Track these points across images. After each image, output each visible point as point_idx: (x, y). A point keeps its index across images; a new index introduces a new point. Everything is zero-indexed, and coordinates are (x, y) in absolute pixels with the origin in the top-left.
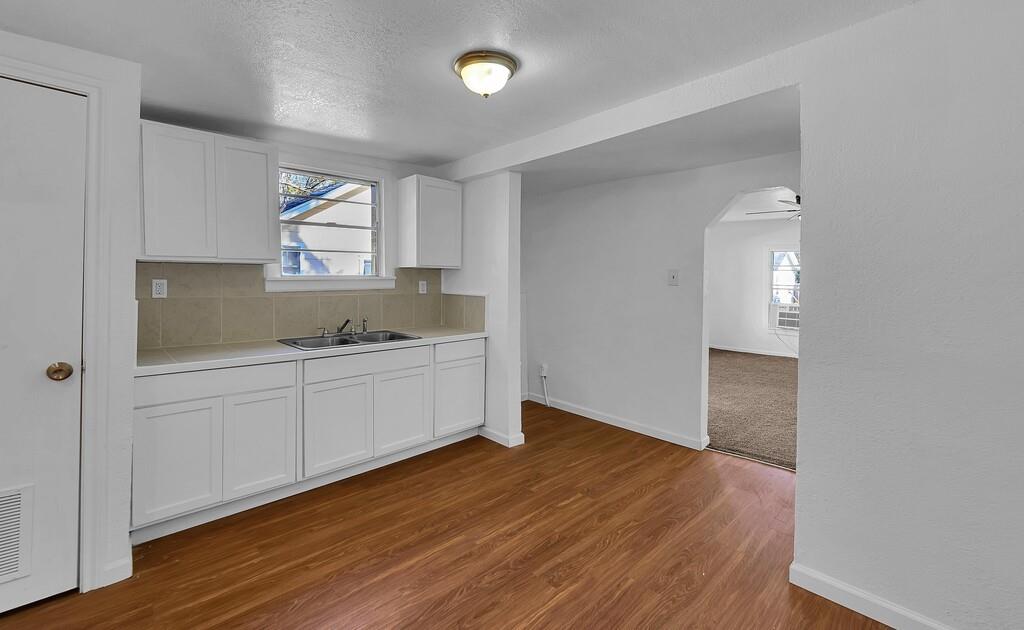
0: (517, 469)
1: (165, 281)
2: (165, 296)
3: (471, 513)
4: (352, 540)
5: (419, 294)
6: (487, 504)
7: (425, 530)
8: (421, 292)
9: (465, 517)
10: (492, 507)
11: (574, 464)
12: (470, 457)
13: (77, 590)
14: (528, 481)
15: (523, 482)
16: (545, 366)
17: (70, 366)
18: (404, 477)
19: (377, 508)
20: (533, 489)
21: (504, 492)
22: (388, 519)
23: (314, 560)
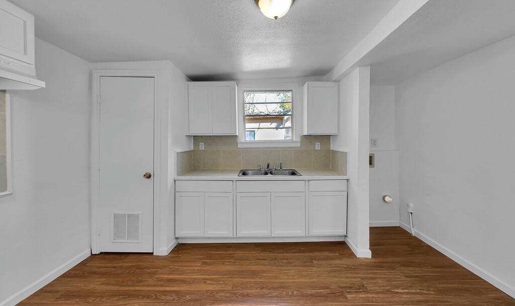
0: (349, 275)
1: (203, 143)
2: (203, 149)
3: (295, 292)
4: (231, 278)
5: (315, 150)
6: (309, 292)
7: (264, 290)
8: (316, 149)
9: (290, 293)
10: (311, 295)
11: (400, 291)
12: (326, 254)
13: (153, 253)
14: (351, 288)
15: (346, 287)
16: (411, 205)
17: (149, 173)
18: (283, 253)
19: (256, 265)
20: (349, 296)
21: (328, 288)
22: (254, 274)
23: (211, 279)
